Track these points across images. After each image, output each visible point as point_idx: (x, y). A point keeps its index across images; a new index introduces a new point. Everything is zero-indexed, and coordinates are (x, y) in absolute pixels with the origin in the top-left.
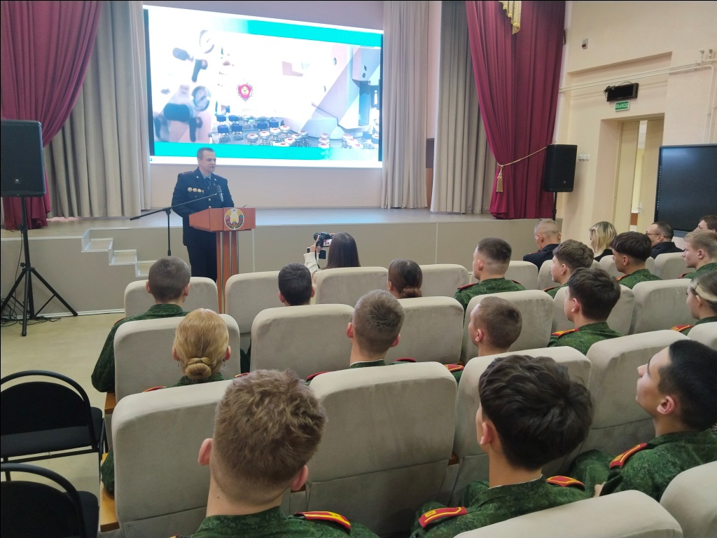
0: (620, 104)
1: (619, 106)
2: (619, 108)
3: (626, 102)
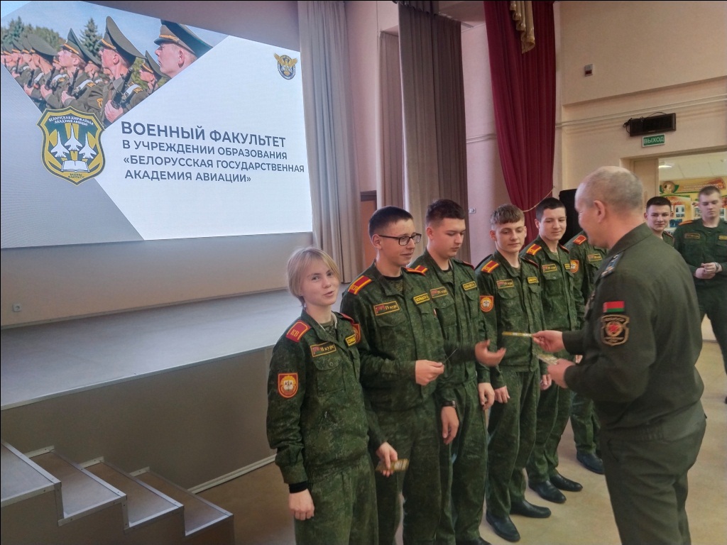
0: (650, 138)
1: (649, 141)
2: (651, 144)
3: (660, 136)
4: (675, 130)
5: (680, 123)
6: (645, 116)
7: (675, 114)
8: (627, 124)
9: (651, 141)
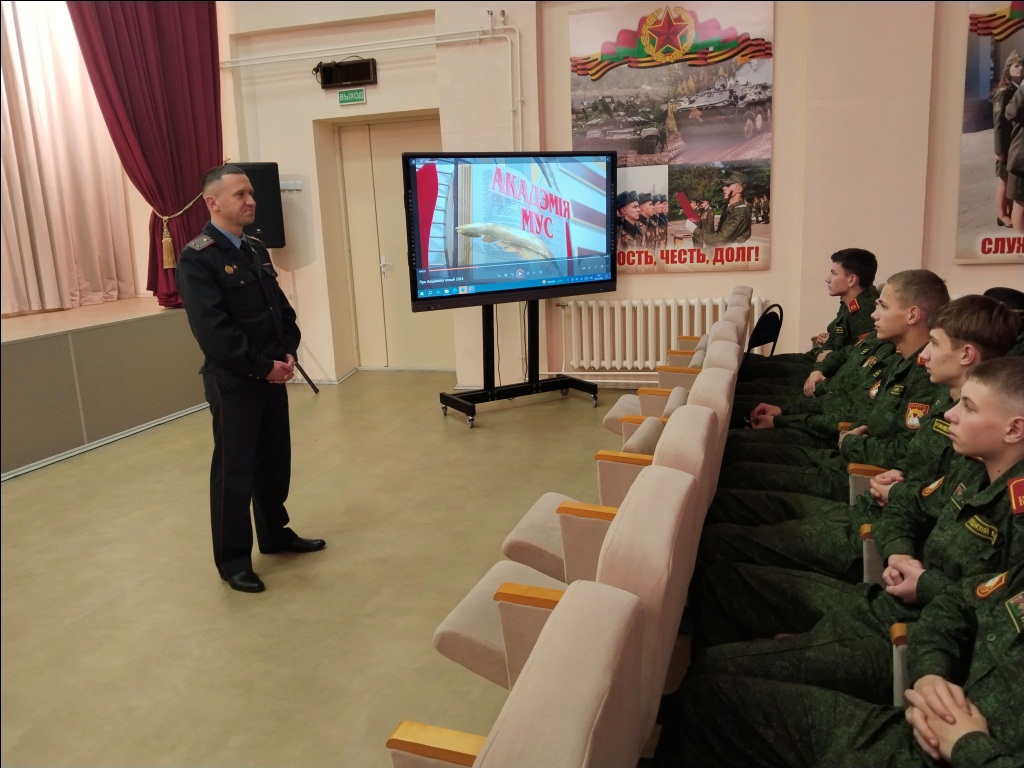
0: (347, 93)
2: (347, 101)
3: (358, 91)
4: (375, 82)
5: (381, 75)
6: (338, 61)
7: (374, 61)
8: (316, 70)
9: (347, 98)
